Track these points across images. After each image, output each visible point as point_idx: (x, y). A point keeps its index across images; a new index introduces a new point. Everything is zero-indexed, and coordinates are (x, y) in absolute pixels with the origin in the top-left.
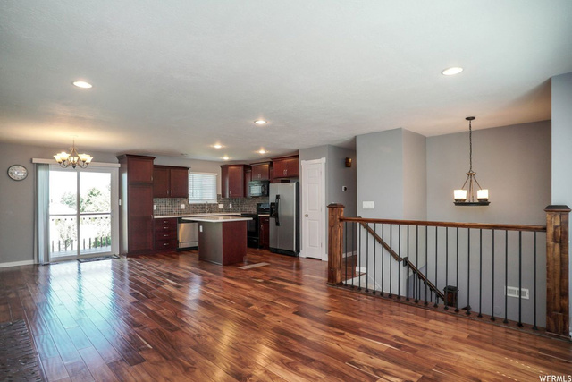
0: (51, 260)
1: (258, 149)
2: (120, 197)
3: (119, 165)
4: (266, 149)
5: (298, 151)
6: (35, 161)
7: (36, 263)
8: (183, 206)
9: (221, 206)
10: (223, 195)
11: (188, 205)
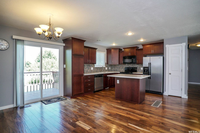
0: (25, 103)
1: (140, 39)
2: (65, 62)
3: (64, 45)
4: (144, 38)
5: (163, 40)
6: (14, 37)
7: (15, 106)
8: (92, 69)
9: (106, 68)
10: (107, 63)
11: (94, 68)
